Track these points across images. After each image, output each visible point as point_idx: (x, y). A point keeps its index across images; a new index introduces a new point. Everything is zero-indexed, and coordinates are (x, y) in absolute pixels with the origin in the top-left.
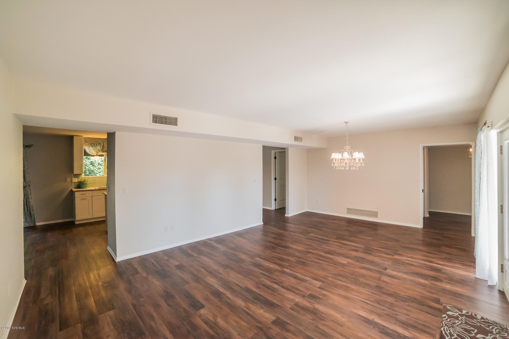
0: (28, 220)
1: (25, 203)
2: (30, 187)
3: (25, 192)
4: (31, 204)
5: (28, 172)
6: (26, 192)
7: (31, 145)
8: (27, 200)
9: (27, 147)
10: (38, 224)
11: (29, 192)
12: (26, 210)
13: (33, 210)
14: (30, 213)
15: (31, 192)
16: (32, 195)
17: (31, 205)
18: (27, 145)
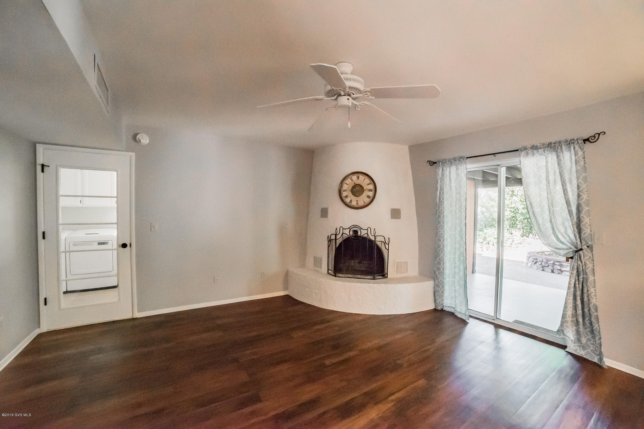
0: (584, 340)
1: (579, 293)
2: (592, 251)
3: (579, 263)
4: (593, 301)
5: (589, 211)
6: (582, 263)
7: (599, 134)
8: (585, 286)
9: (587, 142)
10: (608, 362)
11: (590, 265)
12: (580, 312)
13: (597, 318)
14: (591, 323)
15: (594, 266)
16: (595, 275)
17: (592, 304)
18: (586, 138)
